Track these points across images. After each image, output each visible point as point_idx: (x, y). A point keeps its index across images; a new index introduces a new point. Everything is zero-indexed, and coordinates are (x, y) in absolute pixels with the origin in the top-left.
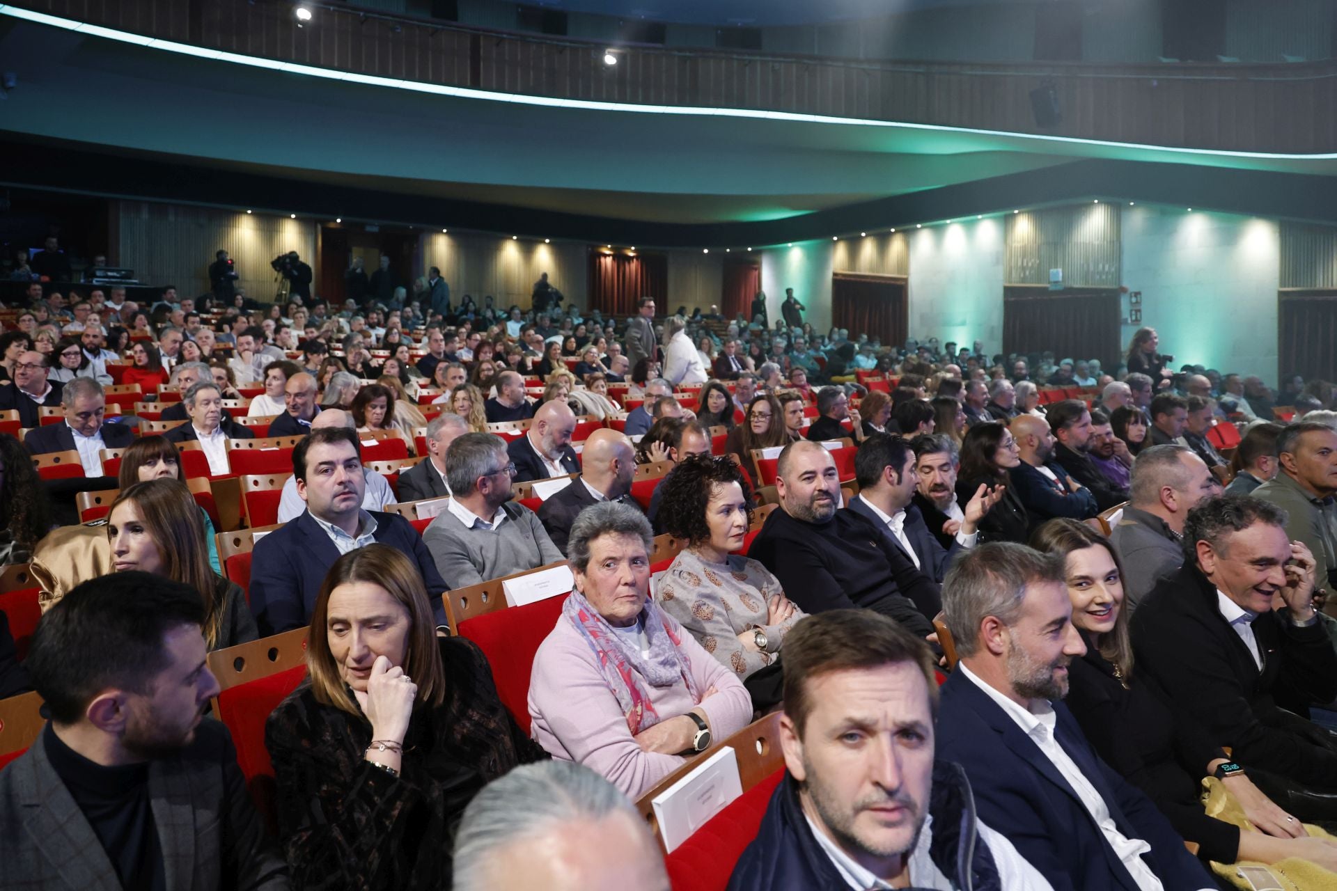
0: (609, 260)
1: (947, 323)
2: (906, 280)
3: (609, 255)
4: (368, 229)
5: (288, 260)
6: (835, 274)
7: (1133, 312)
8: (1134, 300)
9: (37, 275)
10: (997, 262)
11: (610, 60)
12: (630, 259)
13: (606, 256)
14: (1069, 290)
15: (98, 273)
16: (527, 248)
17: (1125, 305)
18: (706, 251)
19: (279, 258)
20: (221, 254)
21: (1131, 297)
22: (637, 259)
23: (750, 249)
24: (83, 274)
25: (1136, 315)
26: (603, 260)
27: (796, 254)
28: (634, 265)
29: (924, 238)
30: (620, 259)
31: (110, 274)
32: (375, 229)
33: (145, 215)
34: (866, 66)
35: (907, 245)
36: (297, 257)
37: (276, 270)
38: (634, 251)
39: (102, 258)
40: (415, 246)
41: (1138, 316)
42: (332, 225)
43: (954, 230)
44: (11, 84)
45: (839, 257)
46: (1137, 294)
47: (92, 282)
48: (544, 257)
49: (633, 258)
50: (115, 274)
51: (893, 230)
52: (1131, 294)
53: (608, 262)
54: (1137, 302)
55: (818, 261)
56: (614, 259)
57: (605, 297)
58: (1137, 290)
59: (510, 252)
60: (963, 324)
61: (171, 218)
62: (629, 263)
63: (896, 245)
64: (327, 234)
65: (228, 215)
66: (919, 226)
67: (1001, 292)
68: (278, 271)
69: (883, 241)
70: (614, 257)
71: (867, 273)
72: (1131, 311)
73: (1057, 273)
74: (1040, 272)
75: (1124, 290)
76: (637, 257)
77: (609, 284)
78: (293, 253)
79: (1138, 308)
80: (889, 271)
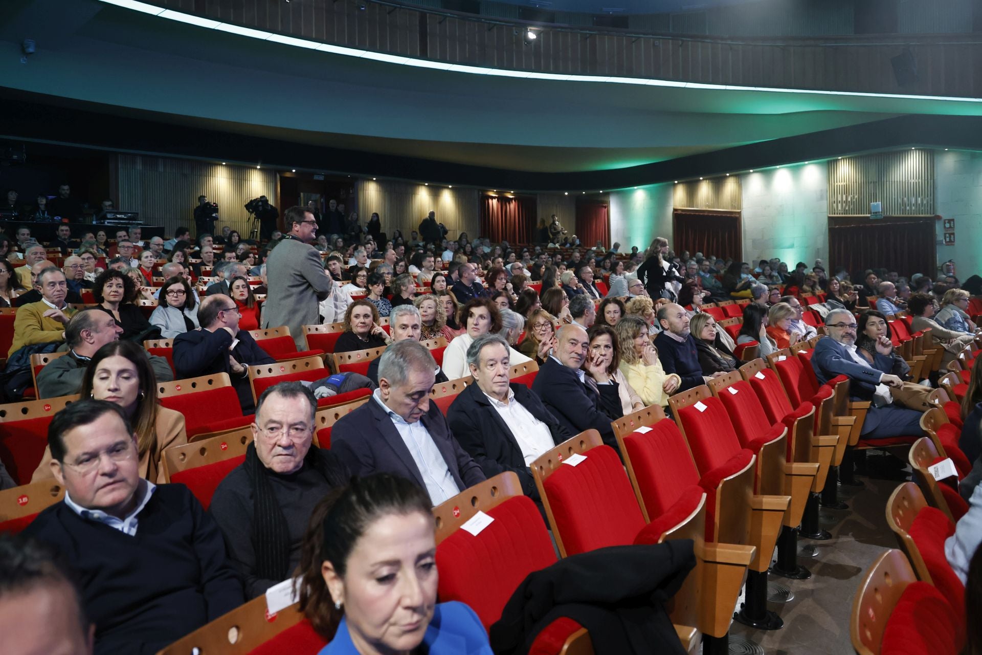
0: (495, 201)
1: (777, 247)
2: (740, 213)
3: (495, 198)
4: (316, 178)
5: (260, 203)
6: (675, 210)
7: (947, 235)
8: (947, 225)
9: (60, 218)
10: (822, 198)
11: (532, 36)
12: (510, 200)
13: (492, 198)
14: (887, 219)
15: (109, 216)
16: (435, 193)
17: (939, 229)
18: (566, 194)
19: (251, 201)
20: (202, 198)
21: (945, 223)
22: (515, 201)
23: (601, 192)
24: (94, 216)
25: (950, 237)
26: (490, 201)
27: (640, 195)
28: (513, 206)
29: (755, 181)
30: (503, 200)
31: (118, 216)
32: (322, 178)
33: (139, 167)
34: (729, 42)
35: (740, 186)
36: (267, 201)
37: (249, 211)
38: (513, 194)
39: (108, 203)
40: (351, 191)
41: (952, 239)
42: (288, 175)
43: (782, 175)
44: (31, 50)
45: (678, 197)
46: (950, 221)
47: (104, 223)
48: (447, 199)
49: (512, 199)
50: (123, 216)
51: (728, 175)
52: (945, 220)
53: (494, 203)
54: (950, 227)
55: (660, 201)
56: (498, 201)
57: (492, 231)
58: (951, 218)
59: (423, 197)
60: (792, 246)
61: (161, 169)
62: (509, 204)
63: (730, 186)
64: (284, 181)
65: (205, 166)
66: (751, 171)
67: (826, 221)
68: (251, 213)
69: (718, 183)
70: (499, 199)
71: (704, 209)
72: (945, 234)
73: (877, 205)
74: (860, 205)
75: (939, 218)
76: (515, 199)
77: (495, 219)
78: (263, 197)
79: (951, 232)
80: (724, 206)
